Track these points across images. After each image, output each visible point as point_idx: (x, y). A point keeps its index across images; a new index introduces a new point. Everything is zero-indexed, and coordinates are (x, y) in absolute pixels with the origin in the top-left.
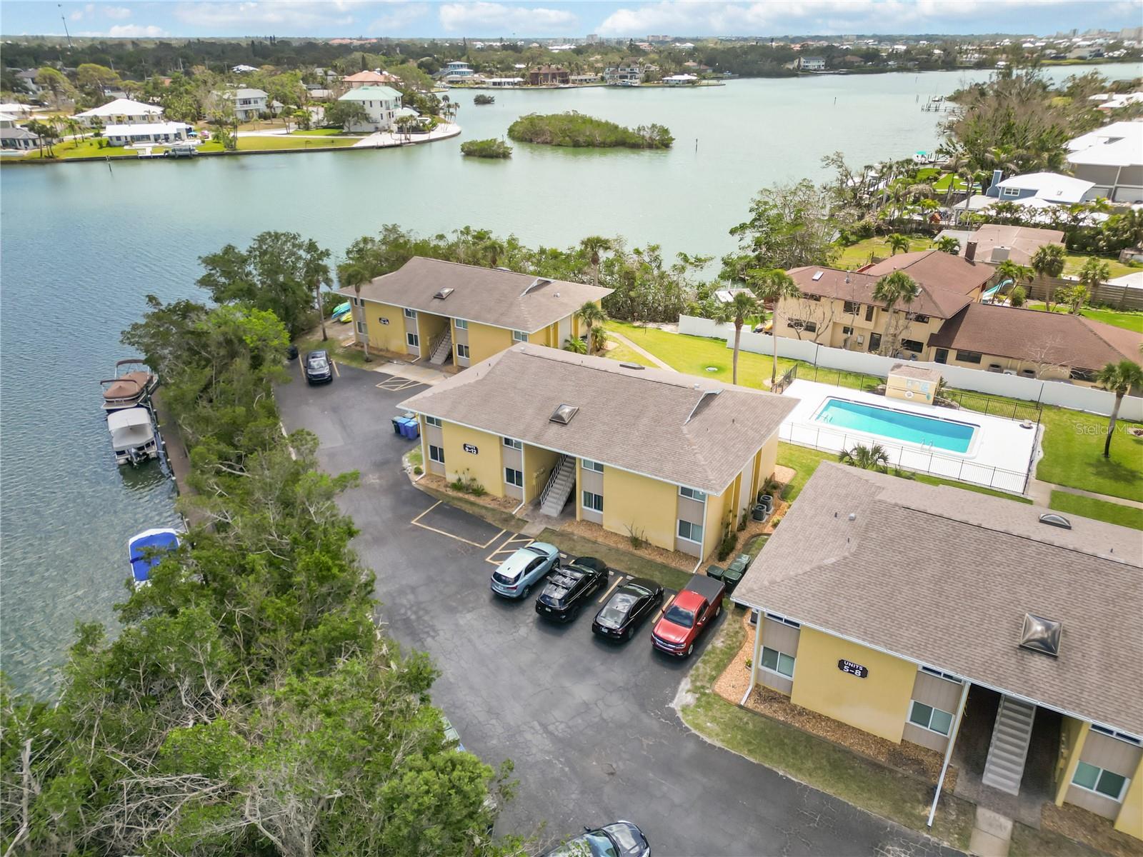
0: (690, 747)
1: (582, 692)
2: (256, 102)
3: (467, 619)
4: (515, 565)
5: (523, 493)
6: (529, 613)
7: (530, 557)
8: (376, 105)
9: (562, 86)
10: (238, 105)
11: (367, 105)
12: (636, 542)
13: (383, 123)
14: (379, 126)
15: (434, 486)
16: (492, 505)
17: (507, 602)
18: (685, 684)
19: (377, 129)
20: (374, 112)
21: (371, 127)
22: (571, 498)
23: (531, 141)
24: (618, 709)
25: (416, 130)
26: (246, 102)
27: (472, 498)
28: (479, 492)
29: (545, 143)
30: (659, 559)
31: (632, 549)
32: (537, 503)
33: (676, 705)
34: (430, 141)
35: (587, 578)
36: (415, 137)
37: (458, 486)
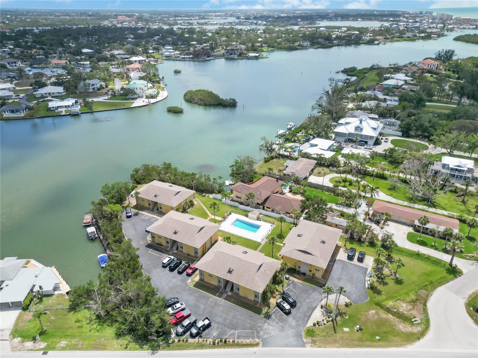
1: (174, 281)
2: (96, 85)
3: (158, 270)
4: (166, 261)
5: (169, 245)
6: (168, 268)
7: (169, 259)
8: (138, 89)
9: (208, 59)
10: (90, 87)
12: (188, 255)
15: (153, 244)
16: (164, 248)
17: (164, 266)
18: (190, 279)
19: (139, 97)
21: (136, 96)
22: (178, 247)
25: (152, 97)
26: (93, 85)
27: (160, 246)
29: (196, 103)
30: (192, 258)
32: (172, 248)
33: (188, 282)
35: (178, 262)
37: (158, 244)
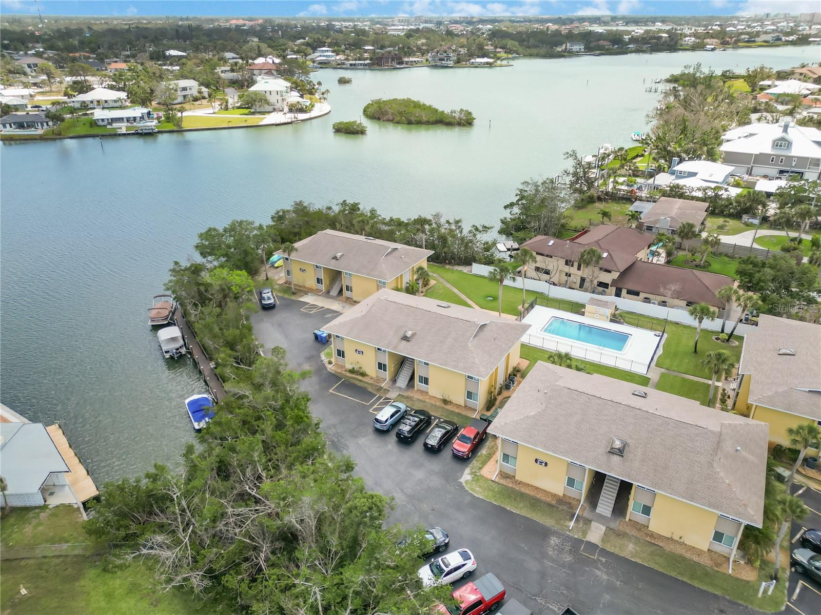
0: (468, 499)
2: (190, 89)
4: (385, 414)
5: (387, 375)
6: (393, 438)
7: (393, 410)
8: (274, 94)
9: (398, 66)
10: (179, 92)
11: (268, 94)
12: (445, 402)
13: (278, 106)
14: (275, 107)
15: (339, 371)
16: (371, 381)
17: (382, 432)
18: (467, 471)
19: (274, 110)
20: (272, 99)
21: (270, 108)
22: (412, 378)
23: (379, 119)
24: (436, 482)
25: (302, 110)
26: (184, 89)
27: (360, 378)
28: (363, 374)
29: (388, 120)
30: (457, 410)
31: (443, 405)
32: (394, 380)
33: (462, 480)
34: (311, 119)
35: (421, 421)
36: (301, 116)
37: (352, 371)
